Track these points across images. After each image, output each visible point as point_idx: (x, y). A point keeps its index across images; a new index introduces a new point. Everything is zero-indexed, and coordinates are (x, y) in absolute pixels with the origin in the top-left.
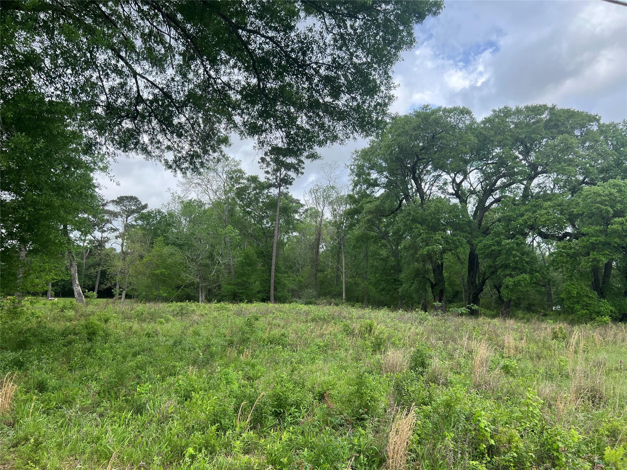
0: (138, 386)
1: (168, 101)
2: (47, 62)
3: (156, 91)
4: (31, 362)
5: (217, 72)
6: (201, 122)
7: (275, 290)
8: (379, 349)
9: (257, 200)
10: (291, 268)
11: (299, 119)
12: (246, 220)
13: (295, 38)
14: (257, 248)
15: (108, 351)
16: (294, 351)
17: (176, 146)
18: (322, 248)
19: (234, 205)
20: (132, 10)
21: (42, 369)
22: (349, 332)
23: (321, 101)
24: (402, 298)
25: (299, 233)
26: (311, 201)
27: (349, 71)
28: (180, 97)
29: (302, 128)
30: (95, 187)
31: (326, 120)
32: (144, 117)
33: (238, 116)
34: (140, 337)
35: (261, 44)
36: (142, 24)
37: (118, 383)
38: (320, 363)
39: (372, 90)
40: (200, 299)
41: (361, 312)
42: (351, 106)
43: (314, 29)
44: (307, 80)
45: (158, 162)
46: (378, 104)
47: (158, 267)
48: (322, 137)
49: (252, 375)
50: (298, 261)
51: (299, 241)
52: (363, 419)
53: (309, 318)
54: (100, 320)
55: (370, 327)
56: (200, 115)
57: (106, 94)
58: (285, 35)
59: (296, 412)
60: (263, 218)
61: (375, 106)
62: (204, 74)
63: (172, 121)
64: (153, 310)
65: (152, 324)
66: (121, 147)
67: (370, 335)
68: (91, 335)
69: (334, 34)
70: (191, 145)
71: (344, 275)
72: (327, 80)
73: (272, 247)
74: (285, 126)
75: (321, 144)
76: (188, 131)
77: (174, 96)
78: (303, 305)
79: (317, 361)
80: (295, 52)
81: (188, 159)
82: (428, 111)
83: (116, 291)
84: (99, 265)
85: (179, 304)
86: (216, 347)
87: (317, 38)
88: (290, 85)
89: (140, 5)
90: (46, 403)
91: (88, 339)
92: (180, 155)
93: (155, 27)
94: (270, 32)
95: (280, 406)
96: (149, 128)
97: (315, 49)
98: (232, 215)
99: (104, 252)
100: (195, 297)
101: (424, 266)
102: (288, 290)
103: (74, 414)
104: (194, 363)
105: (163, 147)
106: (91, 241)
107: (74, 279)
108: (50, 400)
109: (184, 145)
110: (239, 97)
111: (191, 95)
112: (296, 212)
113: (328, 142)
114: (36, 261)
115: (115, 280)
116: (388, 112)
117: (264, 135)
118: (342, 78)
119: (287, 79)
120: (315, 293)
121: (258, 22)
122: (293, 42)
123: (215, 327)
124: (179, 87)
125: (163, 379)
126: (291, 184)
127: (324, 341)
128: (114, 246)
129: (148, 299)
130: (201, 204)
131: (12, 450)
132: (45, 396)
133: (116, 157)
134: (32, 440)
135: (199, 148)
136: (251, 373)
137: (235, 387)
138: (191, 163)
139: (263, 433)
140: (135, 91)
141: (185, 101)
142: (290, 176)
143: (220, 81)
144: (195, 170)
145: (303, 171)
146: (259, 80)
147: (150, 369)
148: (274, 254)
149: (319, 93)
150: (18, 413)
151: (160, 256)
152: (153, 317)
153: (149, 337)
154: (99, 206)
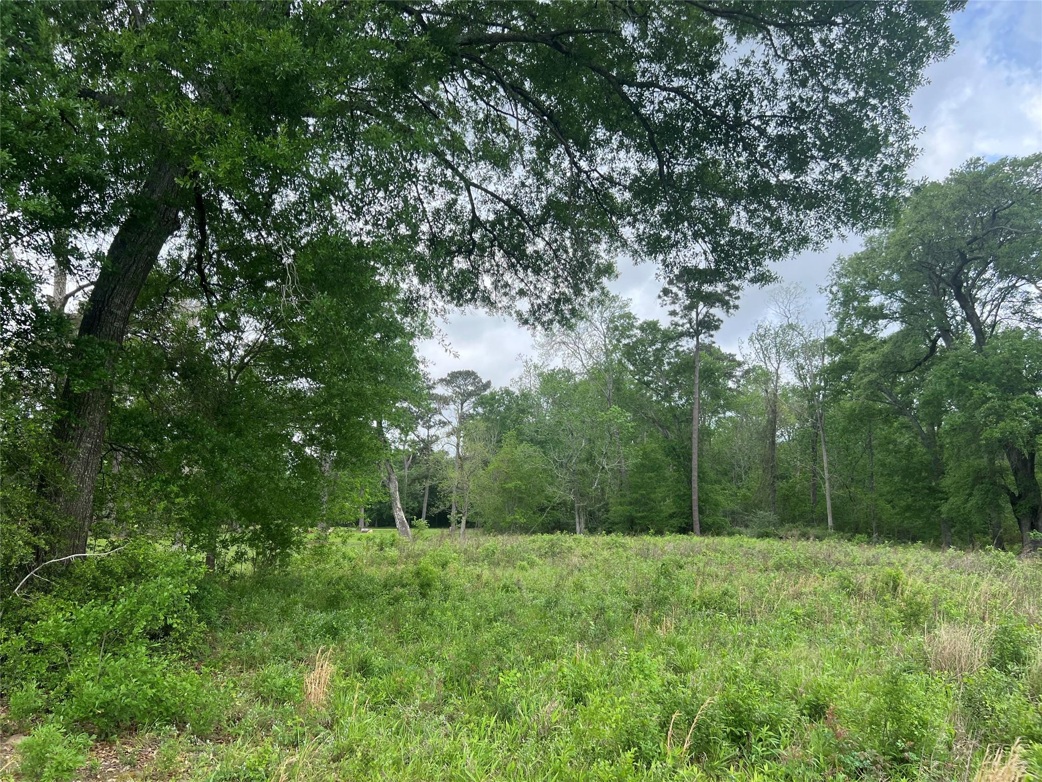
0: (501, 674)
1: (517, 219)
2: (352, 185)
3: (500, 206)
4: (347, 629)
5: (591, 161)
6: (569, 245)
7: (701, 512)
8: (917, 623)
9: (659, 360)
10: (726, 475)
11: (734, 218)
12: (642, 396)
13: (721, 81)
14: (664, 441)
15: (450, 614)
16: (750, 623)
17: (532, 288)
18: (782, 437)
19: (621, 373)
20: (459, 88)
21: (363, 639)
22: (853, 591)
23: (773, 181)
24: (950, 522)
25: (738, 412)
26: (753, 356)
27: (822, 121)
28: (534, 210)
29: (739, 232)
30: (418, 362)
31: (785, 211)
32: (483, 250)
33: (627, 227)
34: (493, 592)
35: (661, 103)
36: (474, 109)
37: (471, 668)
38: (801, 647)
39: (871, 147)
40: (578, 528)
41: (870, 552)
42: (831, 182)
43: (753, 60)
44: (744, 149)
45: (506, 316)
46: (886, 168)
47: (508, 478)
48: (777, 244)
49: (679, 664)
50: (738, 461)
51: (737, 426)
52: (905, 761)
53: (771, 563)
54: (435, 563)
55: (894, 582)
56: (567, 234)
57: (428, 222)
58: (701, 80)
59: (770, 736)
60: (672, 390)
61: (880, 173)
62: (571, 169)
63: (524, 250)
64: (509, 547)
65: (510, 570)
66: (453, 299)
67: (894, 597)
68: (425, 587)
69: (791, 61)
70: (556, 284)
71: (827, 484)
72: (782, 144)
73: (690, 439)
74: (711, 232)
75: (776, 254)
76: (549, 263)
77: (525, 210)
78: (754, 540)
79: (795, 643)
80: (720, 105)
81: (552, 306)
82: (980, 168)
83: (452, 517)
84: (426, 477)
85: (547, 537)
86: (614, 612)
87: (758, 75)
88: (715, 162)
89: (470, 78)
90: (373, 693)
91: (421, 593)
92: (539, 301)
93: (493, 107)
94: (675, 79)
95: (739, 723)
96: (492, 266)
97: (755, 93)
98: (618, 390)
99: (431, 458)
100: (568, 524)
101: (992, 461)
102: (724, 512)
103: (413, 715)
104: (583, 637)
105: (513, 292)
106: (413, 442)
107: (396, 500)
108: (378, 690)
109: (544, 285)
110: (628, 195)
111: (552, 205)
112: (730, 376)
113: (791, 249)
114: (344, 475)
115: (450, 501)
116: (905, 180)
117: (673, 253)
118: (809, 134)
119: (709, 153)
120: (773, 517)
121: (655, 68)
122: (717, 89)
123: (609, 577)
124: (533, 195)
125: (537, 664)
126: (717, 328)
127: (804, 606)
128: (446, 448)
129: (500, 530)
130: (569, 375)
131: (334, 766)
132: (373, 681)
133: (447, 316)
134: (359, 754)
135: (567, 287)
136: (679, 659)
137: (656, 685)
138: (556, 313)
139: (713, 770)
140: (468, 210)
141: (543, 215)
142: (714, 316)
143: (595, 175)
144: (565, 322)
145: (737, 302)
146: (661, 163)
147: (515, 645)
148: (695, 451)
149: (768, 167)
150: (336, 708)
151: (513, 461)
152: (510, 559)
153: (507, 591)
154: (422, 389)
